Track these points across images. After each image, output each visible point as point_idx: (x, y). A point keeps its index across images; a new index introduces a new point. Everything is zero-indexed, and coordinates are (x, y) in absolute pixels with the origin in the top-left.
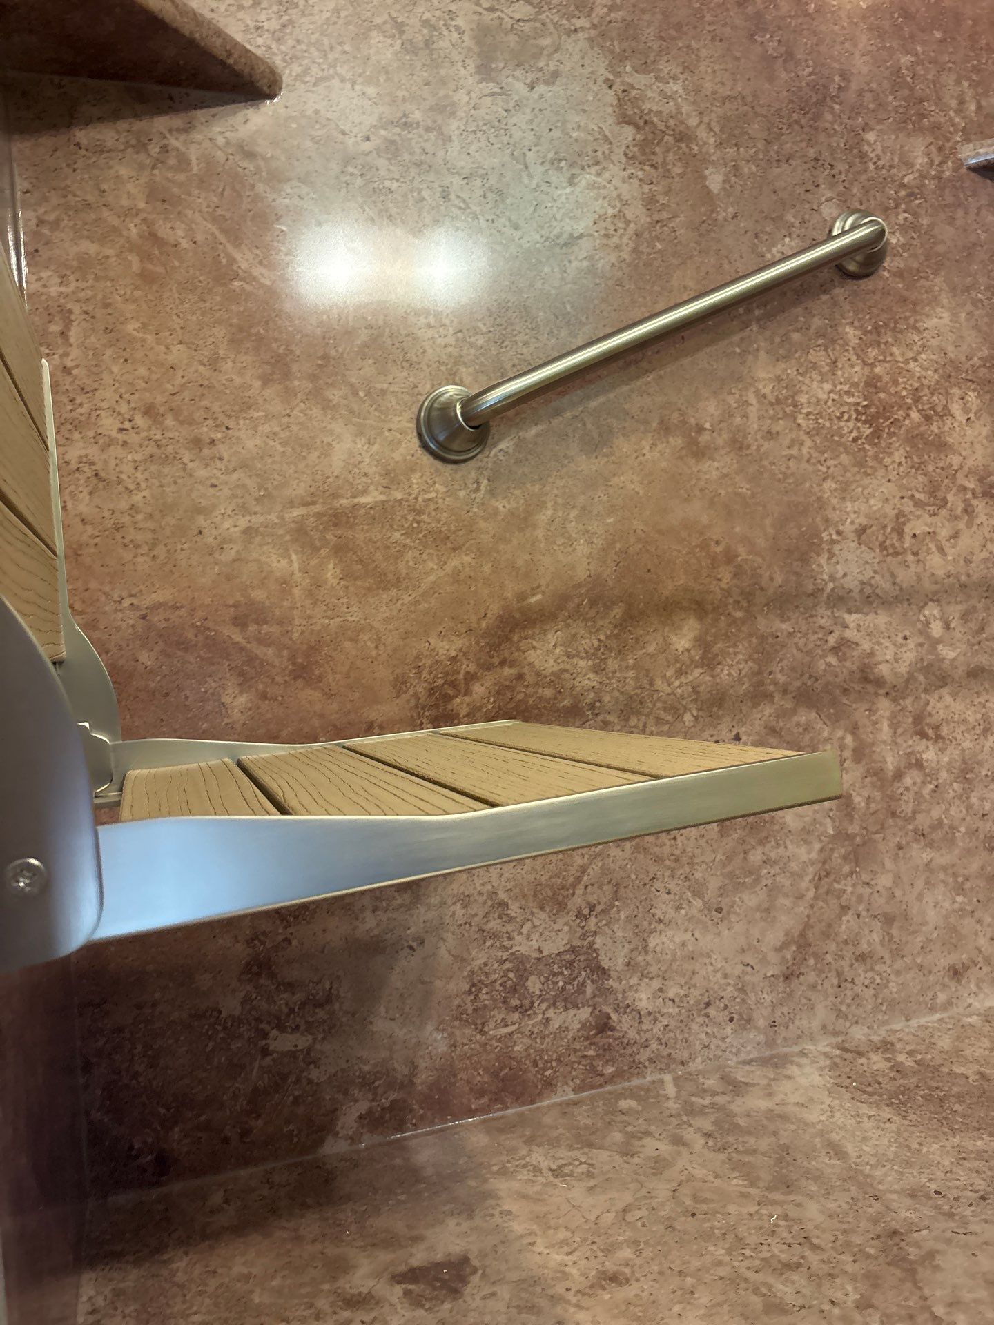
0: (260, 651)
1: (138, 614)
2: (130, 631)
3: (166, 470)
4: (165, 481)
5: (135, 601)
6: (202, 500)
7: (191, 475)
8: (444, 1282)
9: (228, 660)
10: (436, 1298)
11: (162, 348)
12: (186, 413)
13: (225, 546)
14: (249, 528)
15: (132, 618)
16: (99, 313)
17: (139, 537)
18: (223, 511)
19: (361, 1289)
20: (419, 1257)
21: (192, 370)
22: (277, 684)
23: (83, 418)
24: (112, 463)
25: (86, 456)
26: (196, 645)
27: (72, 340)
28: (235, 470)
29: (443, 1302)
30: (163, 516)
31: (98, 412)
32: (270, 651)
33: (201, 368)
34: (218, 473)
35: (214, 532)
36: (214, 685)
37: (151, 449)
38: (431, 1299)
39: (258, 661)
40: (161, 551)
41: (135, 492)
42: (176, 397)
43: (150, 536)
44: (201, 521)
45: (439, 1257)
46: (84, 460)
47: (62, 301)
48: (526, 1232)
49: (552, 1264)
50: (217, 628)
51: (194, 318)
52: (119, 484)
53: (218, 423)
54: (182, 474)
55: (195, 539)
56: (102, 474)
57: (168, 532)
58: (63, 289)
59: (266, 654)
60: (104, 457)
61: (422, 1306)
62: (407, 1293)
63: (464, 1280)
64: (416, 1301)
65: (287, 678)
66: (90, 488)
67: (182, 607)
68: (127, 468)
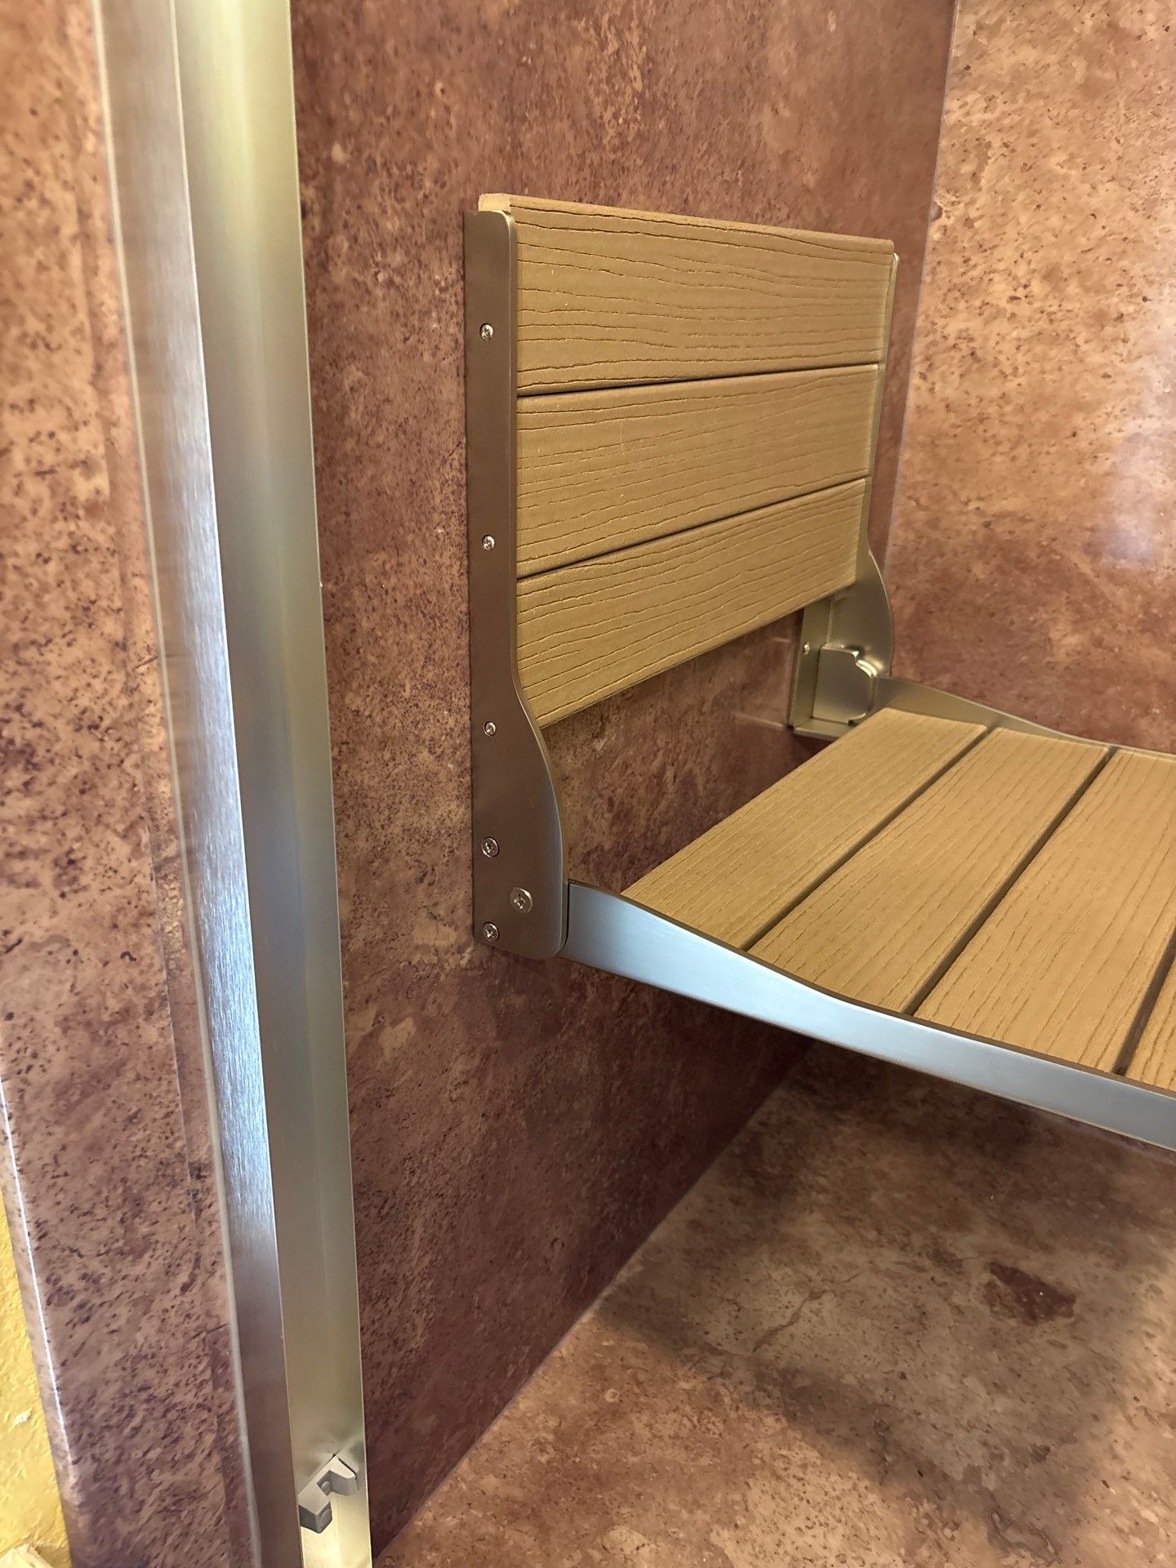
0: (1106, 588)
1: (983, 520)
2: (970, 537)
3: (1053, 353)
4: (1048, 367)
5: (981, 505)
6: (1086, 394)
7: (1081, 361)
8: (1032, 1302)
9: (1068, 591)
10: (1011, 1309)
11: (1087, 188)
12: (1095, 278)
13: (1100, 455)
14: (1137, 435)
15: (975, 523)
16: (1021, 145)
17: (1003, 432)
18: (1110, 409)
19: (957, 1253)
20: (1032, 1264)
21: (1117, 217)
22: (1119, 632)
23: (972, 284)
24: (994, 339)
25: (967, 330)
26: (1036, 567)
27: (983, 183)
28: (1139, 357)
29: (1013, 1316)
30: (1036, 410)
31: (991, 276)
32: (1121, 592)
33: (1131, 214)
34: (1116, 359)
35: (1092, 436)
36: (1044, 616)
37: (1043, 324)
38: (1006, 1306)
39: (1102, 602)
40: (1023, 451)
41: (1010, 377)
42: (1090, 256)
43: (1015, 432)
44: (1079, 420)
45: (1049, 1278)
46: (964, 335)
47: (983, 132)
48: (1156, 1320)
49: (1148, 1367)
50: (1065, 552)
51: (1139, 143)
52: (995, 365)
53: (1135, 290)
54: (1071, 358)
55: (1067, 442)
56: (979, 353)
57: (1037, 428)
58: (988, 116)
59: (1114, 594)
60: (986, 332)
61: (991, 1305)
62: (990, 1285)
63: (1050, 1314)
64: (991, 1296)
65: (1132, 628)
66: (963, 369)
67: (1031, 520)
68: (1008, 347)
